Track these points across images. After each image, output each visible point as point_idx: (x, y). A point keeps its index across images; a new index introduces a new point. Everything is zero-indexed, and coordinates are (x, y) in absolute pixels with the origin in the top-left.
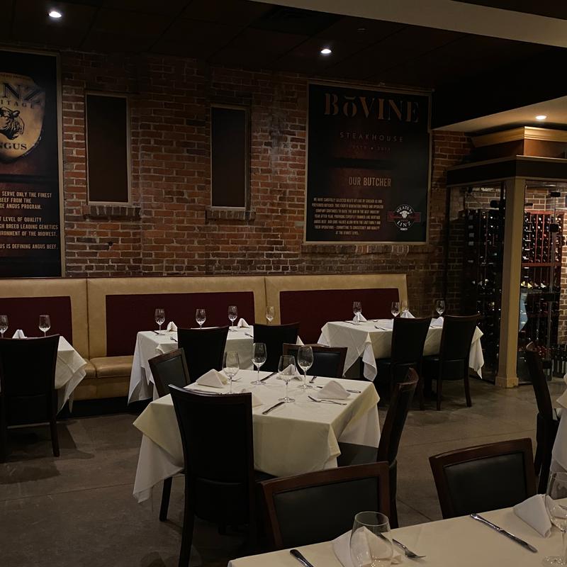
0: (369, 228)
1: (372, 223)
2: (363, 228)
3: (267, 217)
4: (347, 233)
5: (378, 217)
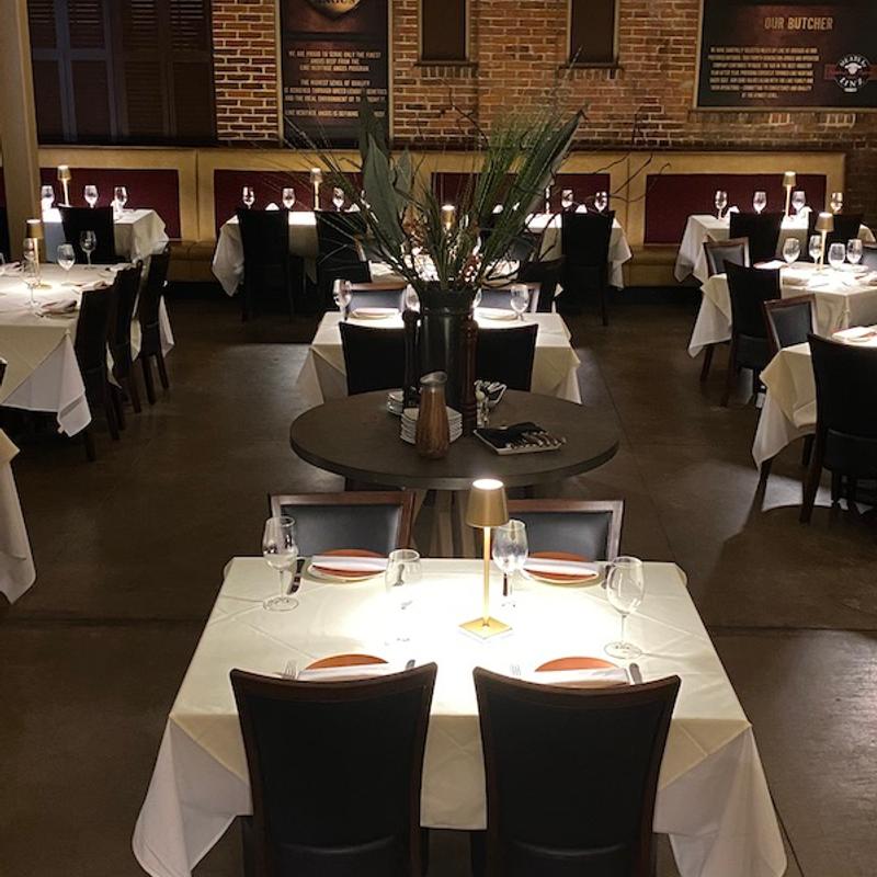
0: (794, 88)
1: (800, 81)
2: (785, 88)
3: (641, 75)
4: (760, 95)
5: (810, 73)
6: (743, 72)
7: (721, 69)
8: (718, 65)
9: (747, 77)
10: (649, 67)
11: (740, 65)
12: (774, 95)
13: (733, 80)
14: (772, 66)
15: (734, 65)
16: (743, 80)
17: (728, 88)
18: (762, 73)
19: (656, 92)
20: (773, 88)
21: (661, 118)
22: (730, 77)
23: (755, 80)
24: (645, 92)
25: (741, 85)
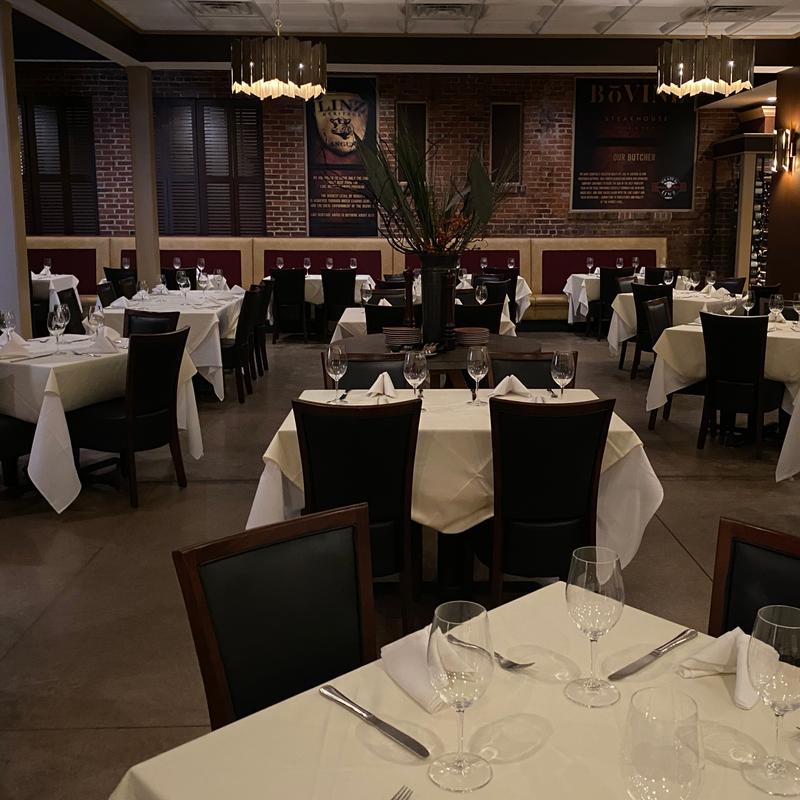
0: (633, 197)
1: (636, 193)
2: (627, 197)
3: (537, 190)
4: (612, 202)
5: (643, 188)
6: (601, 188)
7: (586, 186)
8: (584, 184)
9: (603, 190)
10: (541, 185)
11: (599, 183)
12: (620, 202)
13: (595, 193)
14: (619, 183)
15: (594, 183)
16: (600, 193)
17: (592, 197)
18: (613, 188)
19: (546, 200)
20: (620, 197)
21: (551, 216)
22: (593, 190)
23: (608, 193)
24: (539, 200)
25: (600, 195)
